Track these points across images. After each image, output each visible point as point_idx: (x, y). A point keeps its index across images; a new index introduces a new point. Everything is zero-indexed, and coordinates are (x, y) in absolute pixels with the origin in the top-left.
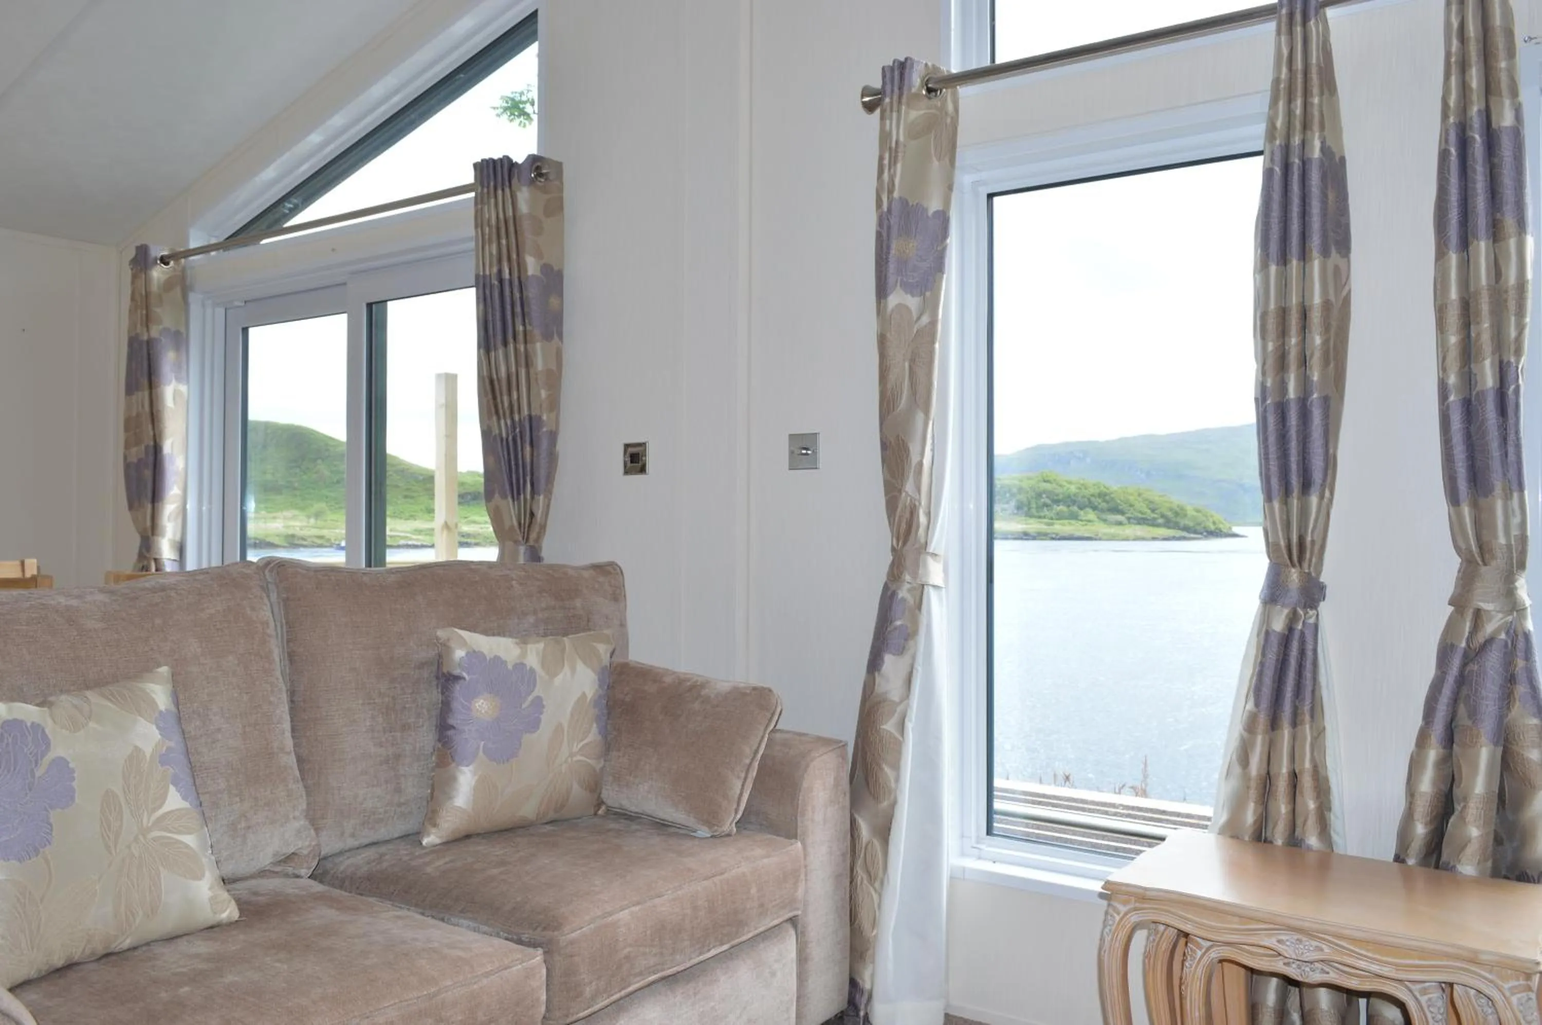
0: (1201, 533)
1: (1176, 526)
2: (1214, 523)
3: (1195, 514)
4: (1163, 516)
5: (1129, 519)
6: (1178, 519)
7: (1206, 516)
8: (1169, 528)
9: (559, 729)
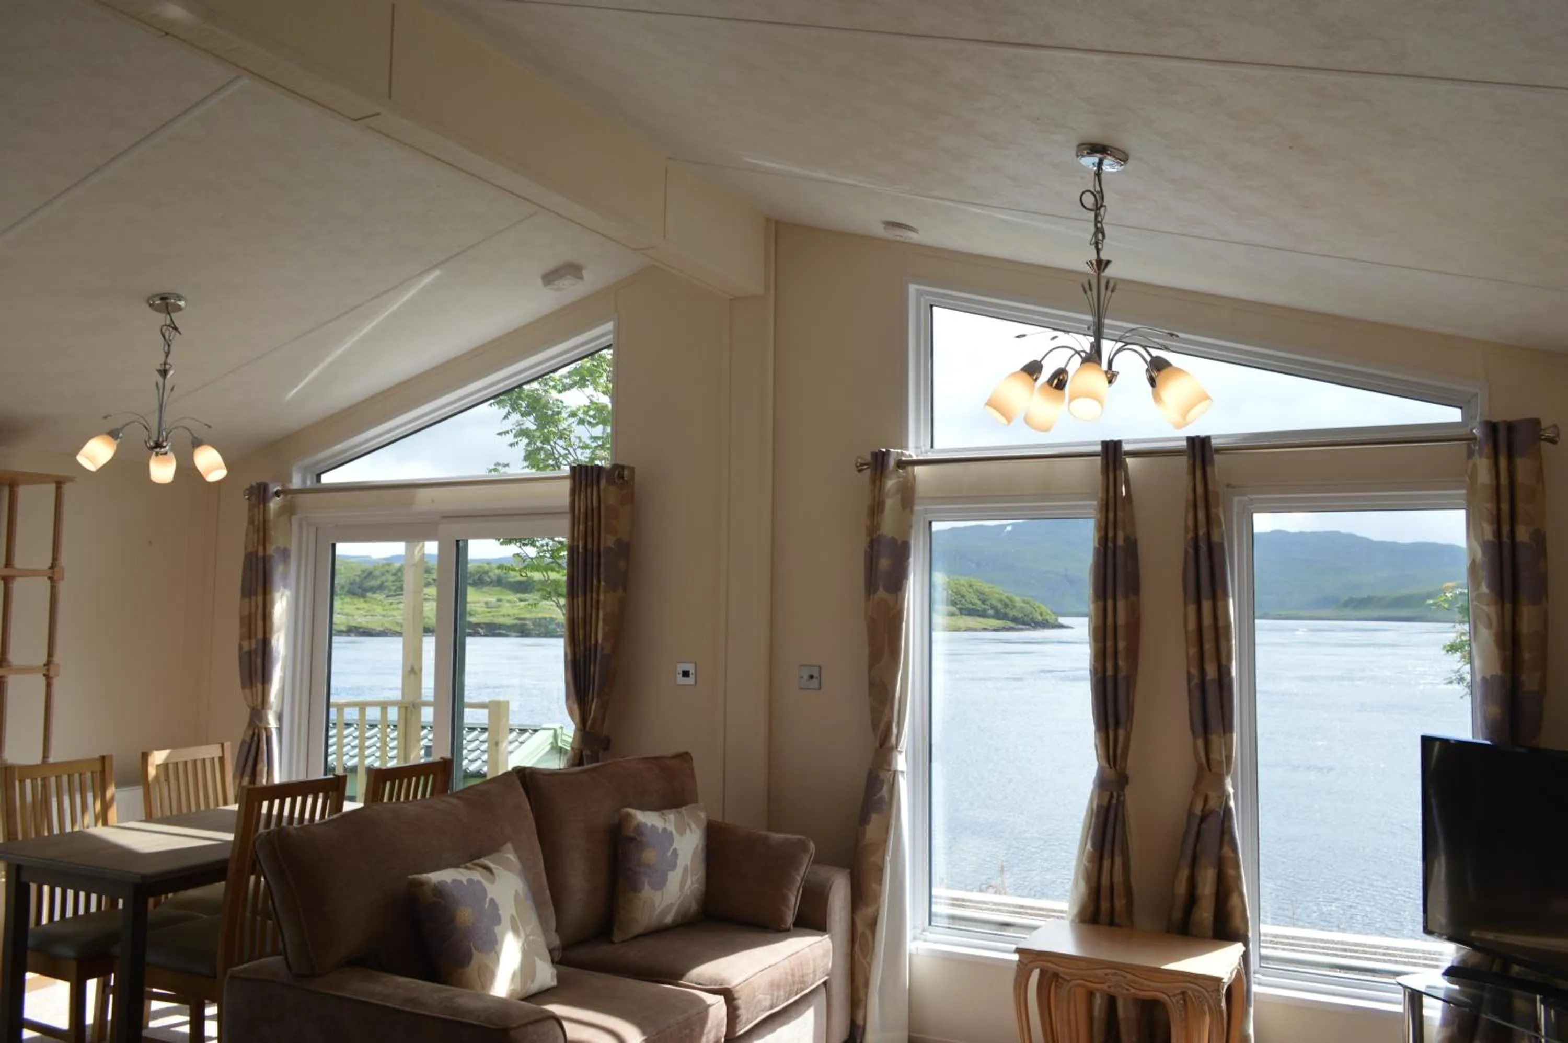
0: (1029, 625)
1: (1005, 617)
2: (1041, 614)
3: (1022, 604)
4: (993, 607)
5: (960, 609)
6: (1008, 610)
7: (1034, 608)
8: (998, 619)
9: (686, 868)
